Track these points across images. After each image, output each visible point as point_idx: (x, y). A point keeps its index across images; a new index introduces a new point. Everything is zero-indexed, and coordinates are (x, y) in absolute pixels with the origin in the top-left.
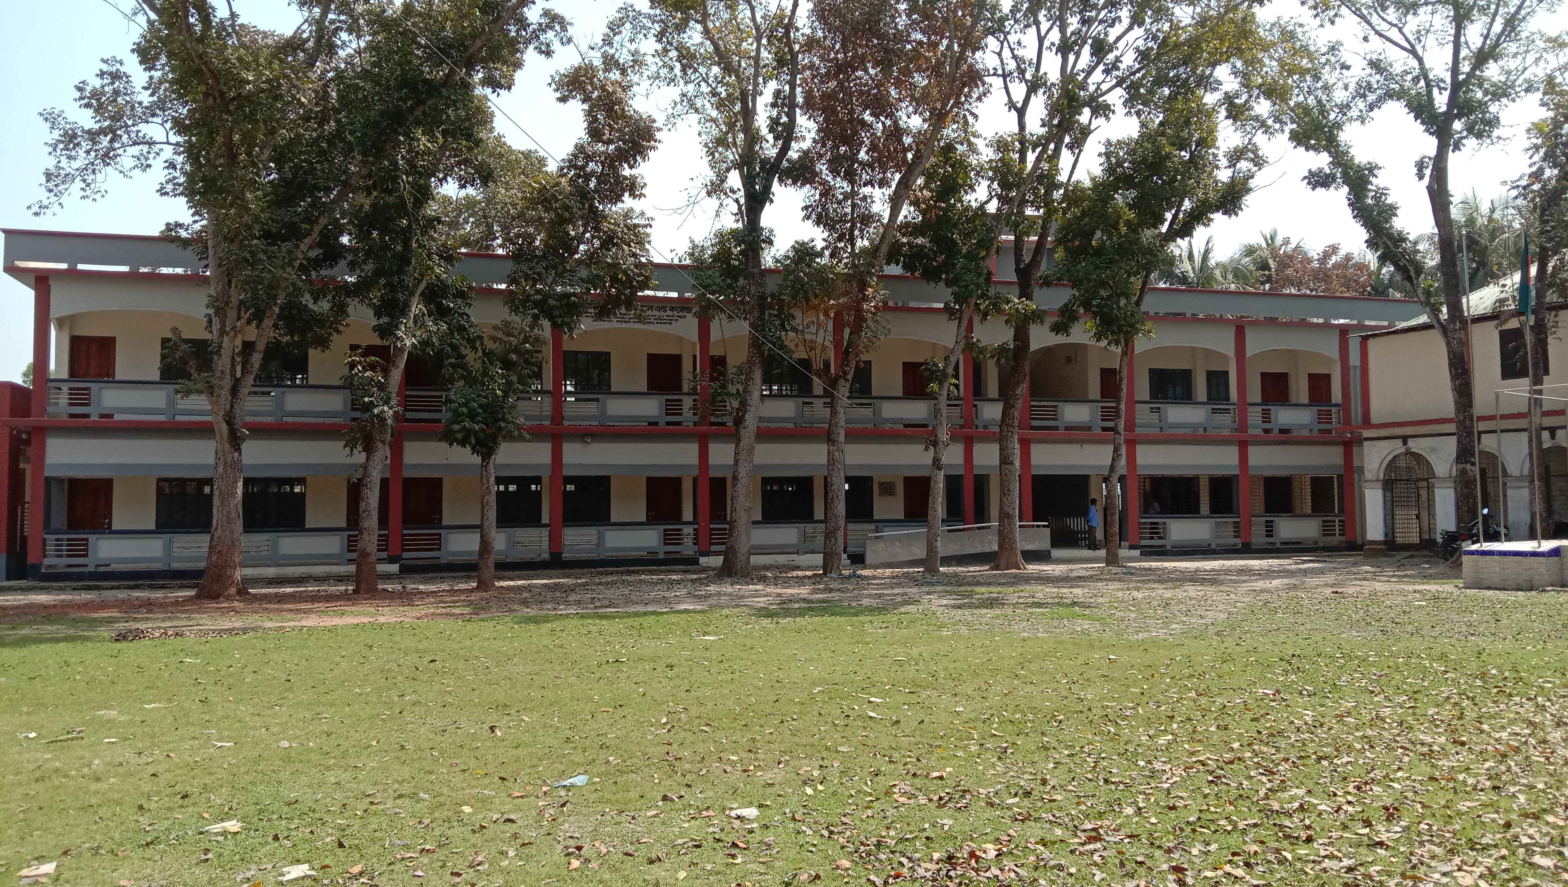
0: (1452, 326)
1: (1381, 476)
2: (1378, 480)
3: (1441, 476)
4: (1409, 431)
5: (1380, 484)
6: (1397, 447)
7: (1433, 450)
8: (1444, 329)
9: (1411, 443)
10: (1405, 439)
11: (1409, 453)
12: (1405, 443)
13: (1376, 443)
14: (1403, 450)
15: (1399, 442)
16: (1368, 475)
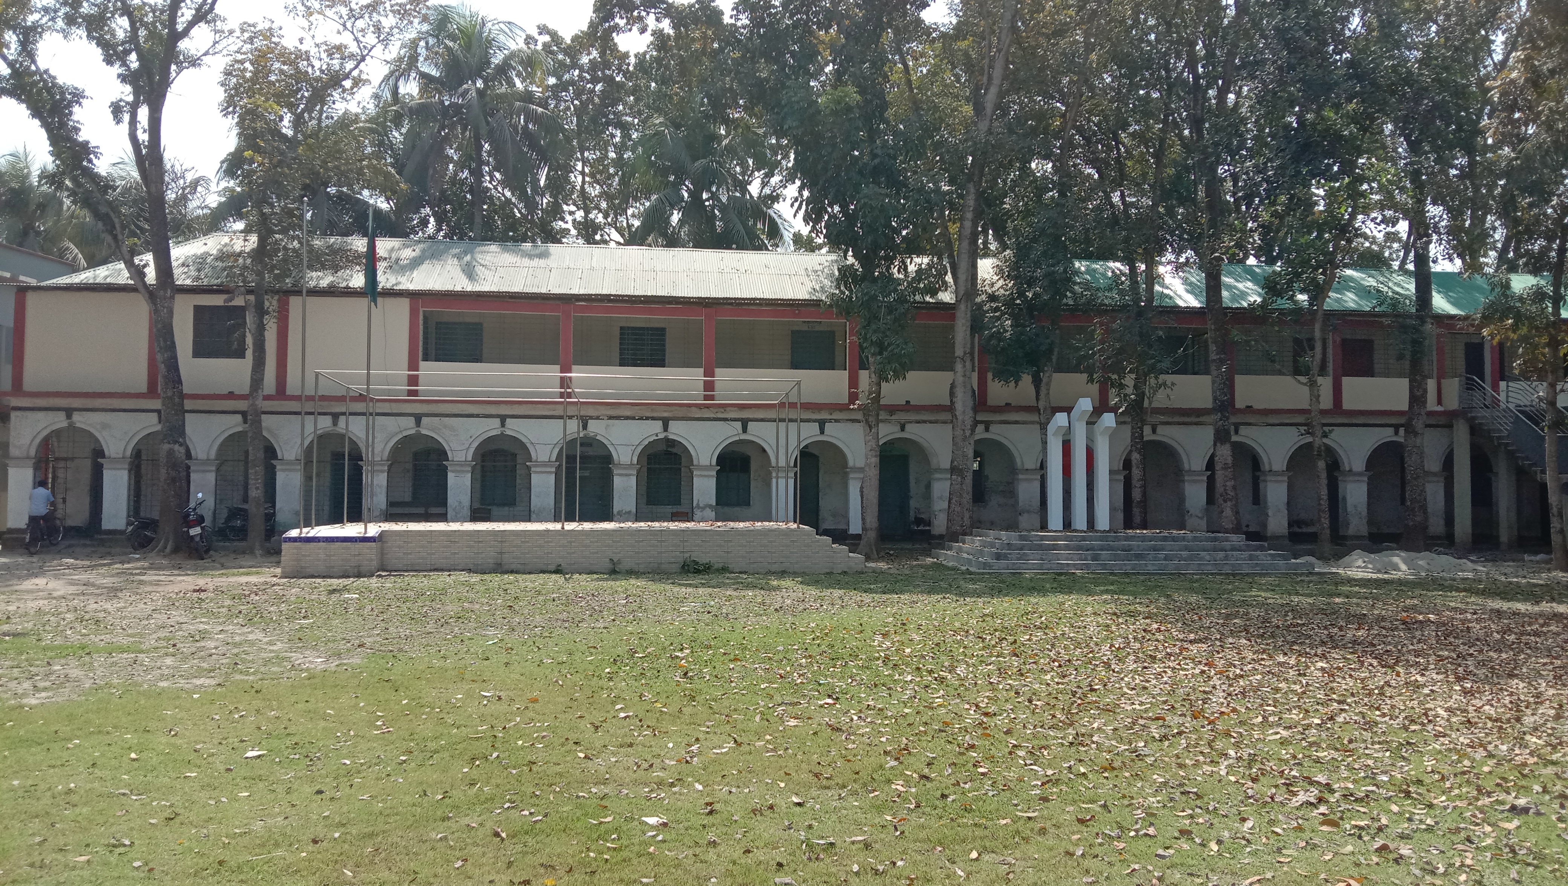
0: (162, 293)
1: (33, 452)
2: (28, 458)
3: (113, 455)
4: (76, 403)
5: (31, 463)
6: (59, 421)
7: (105, 426)
8: (151, 294)
9: (77, 417)
10: (69, 412)
11: (72, 427)
12: (69, 416)
13: (29, 414)
14: (65, 424)
15: (62, 415)
16: (14, 452)
